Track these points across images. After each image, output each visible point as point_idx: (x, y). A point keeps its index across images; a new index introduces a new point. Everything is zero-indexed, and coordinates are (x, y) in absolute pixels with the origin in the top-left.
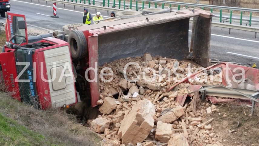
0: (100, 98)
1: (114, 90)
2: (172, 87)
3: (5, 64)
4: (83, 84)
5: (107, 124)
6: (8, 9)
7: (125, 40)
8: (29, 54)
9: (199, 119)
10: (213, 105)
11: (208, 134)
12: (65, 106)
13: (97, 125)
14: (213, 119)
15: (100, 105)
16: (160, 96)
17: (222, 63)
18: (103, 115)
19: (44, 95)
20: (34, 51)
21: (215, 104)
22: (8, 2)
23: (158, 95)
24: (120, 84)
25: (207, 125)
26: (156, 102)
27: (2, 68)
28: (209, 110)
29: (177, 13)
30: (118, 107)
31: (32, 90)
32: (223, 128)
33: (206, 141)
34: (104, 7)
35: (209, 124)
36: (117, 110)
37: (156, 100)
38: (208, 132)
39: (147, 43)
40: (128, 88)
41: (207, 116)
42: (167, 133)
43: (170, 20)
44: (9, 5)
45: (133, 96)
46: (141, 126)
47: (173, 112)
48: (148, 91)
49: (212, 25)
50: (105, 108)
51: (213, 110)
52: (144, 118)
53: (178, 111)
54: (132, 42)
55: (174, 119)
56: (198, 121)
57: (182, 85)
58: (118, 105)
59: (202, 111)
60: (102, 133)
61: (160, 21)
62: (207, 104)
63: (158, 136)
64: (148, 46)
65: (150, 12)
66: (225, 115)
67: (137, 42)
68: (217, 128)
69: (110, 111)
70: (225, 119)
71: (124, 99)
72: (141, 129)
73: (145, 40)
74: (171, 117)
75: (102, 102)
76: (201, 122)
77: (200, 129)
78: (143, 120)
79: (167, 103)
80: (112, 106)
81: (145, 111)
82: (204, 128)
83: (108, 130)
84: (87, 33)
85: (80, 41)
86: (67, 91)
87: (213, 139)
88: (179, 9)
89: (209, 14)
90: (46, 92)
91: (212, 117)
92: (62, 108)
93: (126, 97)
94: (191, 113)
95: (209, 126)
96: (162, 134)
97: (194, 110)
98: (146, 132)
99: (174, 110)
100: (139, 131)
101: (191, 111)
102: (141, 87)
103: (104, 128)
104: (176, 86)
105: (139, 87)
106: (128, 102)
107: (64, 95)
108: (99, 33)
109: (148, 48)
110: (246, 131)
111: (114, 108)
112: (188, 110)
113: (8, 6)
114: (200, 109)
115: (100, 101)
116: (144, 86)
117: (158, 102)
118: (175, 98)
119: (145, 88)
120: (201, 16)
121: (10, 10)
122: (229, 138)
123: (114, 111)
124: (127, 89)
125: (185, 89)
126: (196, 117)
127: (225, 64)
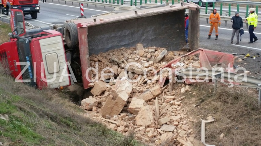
3: (9, 52)
4: (78, 70)
5: (95, 102)
7: (120, 32)
8: (27, 42)
9: (173, 97)
10: (187, 86)
11: (176, 108)
12: (59, 87)
13: (86, 103)
14: (184, 97)
15: (91, 88)
17: (200, 50)
18: (94, 96)
20: (30, 40)
21: (189, 85)
22: (37, 4)
25: (177, 101)
27: (7, 55)
28: (183, 90)
30: (108, 89)
32: (190, 104)
33: (173, 114)
35: (180, 101)
36: (106, 91)
37: (140, 83)
38: (176, 107)
39: (143, 35)
40: (118, 73)
41: (180, 95)
42: (139, 106)
43: (157, 13)
46: (116, 101)
47: (150, 91)
48: (136, 75)
49: (200, 17)
50: (96, 90)
51: (186, 90)
52: (118, 93)
53: (154, 91)
54: (127, 34)
55: (151, 98)
56: (171, 99)
58: (108, 87)
59: (177, 91)
60: (91, 110)
61: (148, 14)
62: (183, 85)
63: (130, 109)
64: (144, 37)
66: (194, 93)
67: (132, 34)
68: (186, 103)
69: (100, 93)
70: (193, 96)
71: (113, 83)
72: (116, 103)
73: (140, 32)
74: (148, 95)
75: (93, 85)
76: (174, 99)
77: (172, 105)
78: (118, 95)
79: (150, 85)
80: (102, 88)
81: (120, 88)
82: (174, 104)
83: (95, 107)
84: (79, 25)
85: (72, 33)
87: (179, 112)
88: (173, 4)
89: (196, 7)
91: (184, 96)
92: (57, 89)
93: (115, 81)
94: (167, 93)
95: (179, 103)
96: (134, 107)
97: (170, 90)
98: (120, 106)
99: (152, 90)
100: (115, 105)
101: (168, 91)
102: (130, 73)
103: (92, 106)
108: (89, 25)
109: (144, 40)
110: (207, 105)
111: (104, 89)
112: (166, 90)
113: (38, 8)
114: (176, 90)
115: (91, 84)
117: (142, 84)
118: (157, 81)
119: (133, 73)
121: (39, 12)
122: (192, 111)
123: (103, 93)
126: (171, 95)
127: (202, 50)
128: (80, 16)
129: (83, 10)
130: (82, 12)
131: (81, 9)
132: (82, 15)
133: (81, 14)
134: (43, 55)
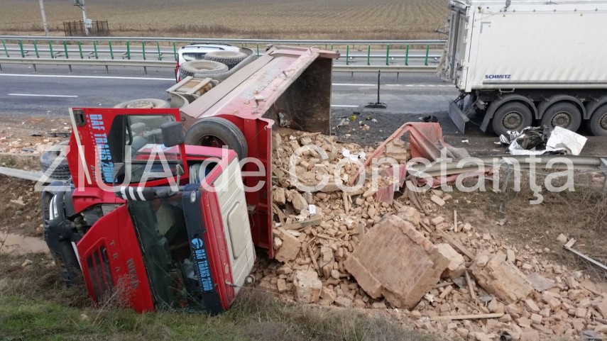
3: (114, 243)
8: (193, 200)
12: (250, 280)
13: (313, 289)
14: (456, 212)
15: (278, 249)
17: (408, 125)
18: (287, 264)
19: (225, 276)
23: (346, 199)
24: (277, 199)
26: (350, 210)
27: (109, 254)
31: (206, 278)
32: (483, 222)
36: (303, 247)
37: (348, 208)
40: (289, 200)
48: (323, 196)
50: (287, 251)
51: (444, 199)
53: (413, 217)
58: (298, 236)
66: (468, 202)
69: (297, 253)
70: (472, 206)
71: (303, 223)
75: (281, 242)
86: (247, 247)
90: (227, 271)
95: (468, 225)
115: (278, 242)
118: (374, 196)
120: (323, 56)
122: (508, 233)
124: (287, 201)
127: (411, 125)
134: (224, 217)
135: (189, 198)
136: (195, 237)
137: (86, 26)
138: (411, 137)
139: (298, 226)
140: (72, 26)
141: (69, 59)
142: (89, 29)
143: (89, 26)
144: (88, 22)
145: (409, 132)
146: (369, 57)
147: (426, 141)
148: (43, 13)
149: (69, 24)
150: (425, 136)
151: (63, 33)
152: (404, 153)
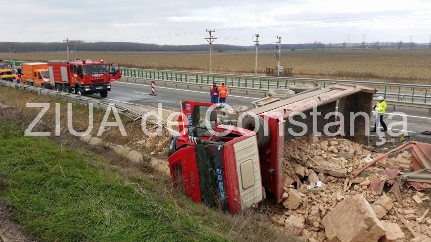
0: (284, 191)
1: (290, 178)
2: (358, 172)
3: (185, 162)
6: (109, 90)
8: (219, 149)
9: (411, 210)
10: (418, 193)
12: (253, 205)
13: (295, 227)
14: (428, 210)
15: (285, 199)
16: (348, 184)
17: (412, 143)
18: (290, 210)
19: (234, 196)
20: (224, 145)
21: (421, 191)
22: (109, 83)
23: (346, 183)
24: (297, 172)
26: (347, 191)
28: (418, 199)
29: (330, 90)
31: (222, 191)
34: (198, 83)
36: (304, 204)
37: (345, 189)
40: (307, 175)
41: (418, 206)
42: (399, 236)
44: (110, 85)
45: (317, 185)
46: (371, 231)
47: (380, 205)
48: (331, 178)
50: (291, 203)
51: (423, 199)
53: (386, 203)
55: (385, 214)
56: (412, 214)
57: (370, 169)
58: (303, 197)
59: (408, 200)
60: (300, 235)
62: (410, 191)
65: (305, 90)
69: (298, 206)
71: (309, 191)
72: (372, 234)
74: (381, 211)
75: (287, 196)
76: (415, 214)
77: (420, 223)
82: (425, 223)
83: (307, 231)
86: (255, 187)
89: (373, 89)
90: (236, 193)
91: (426, 208)
92: (251, 208)
93: (309, 187)
94: (396, 203)
96: (395, 238)
97: (399, 200)
98: (375, 238)
99: (381, 202)
101: (396, 201)
102: (321, 174)
103: (302, 230)
104: (362, 171)
105: (317, 173)
106: (315, 194)
107: (253, 193)
111: (300, 201)
113: (109, 87)
114: (406, 198)
115: (285, 195)
116: (325, 172)
117: (349, 191)
118: (368, 186)
119: (327, 174)
120: (364, 91)
124: (305, 176)
125: (377, 174)
126: (406, 208)
127: (415, 144)
128: (151, 93)
129: (154, 88)
130: (153, 90)
131: (152, 87)
132: (153, 93)
133: (153, 91)
134: (238, 164)
135: (217, 147)
136: (218, 168)
137: (279, 71)
138: (413, 152)
139: (306, 191)
140: (271, 70)
141: (247, 88)
142: (280, 73)
143: (281, 71)
144: (280, 68)
145: (412, 148)
146: (385, 94)
147: (425, 157)
148: (256, 62)
149: (269, 69)
150: (425, 153)
151: (265, 74)
152: (408, 164)
